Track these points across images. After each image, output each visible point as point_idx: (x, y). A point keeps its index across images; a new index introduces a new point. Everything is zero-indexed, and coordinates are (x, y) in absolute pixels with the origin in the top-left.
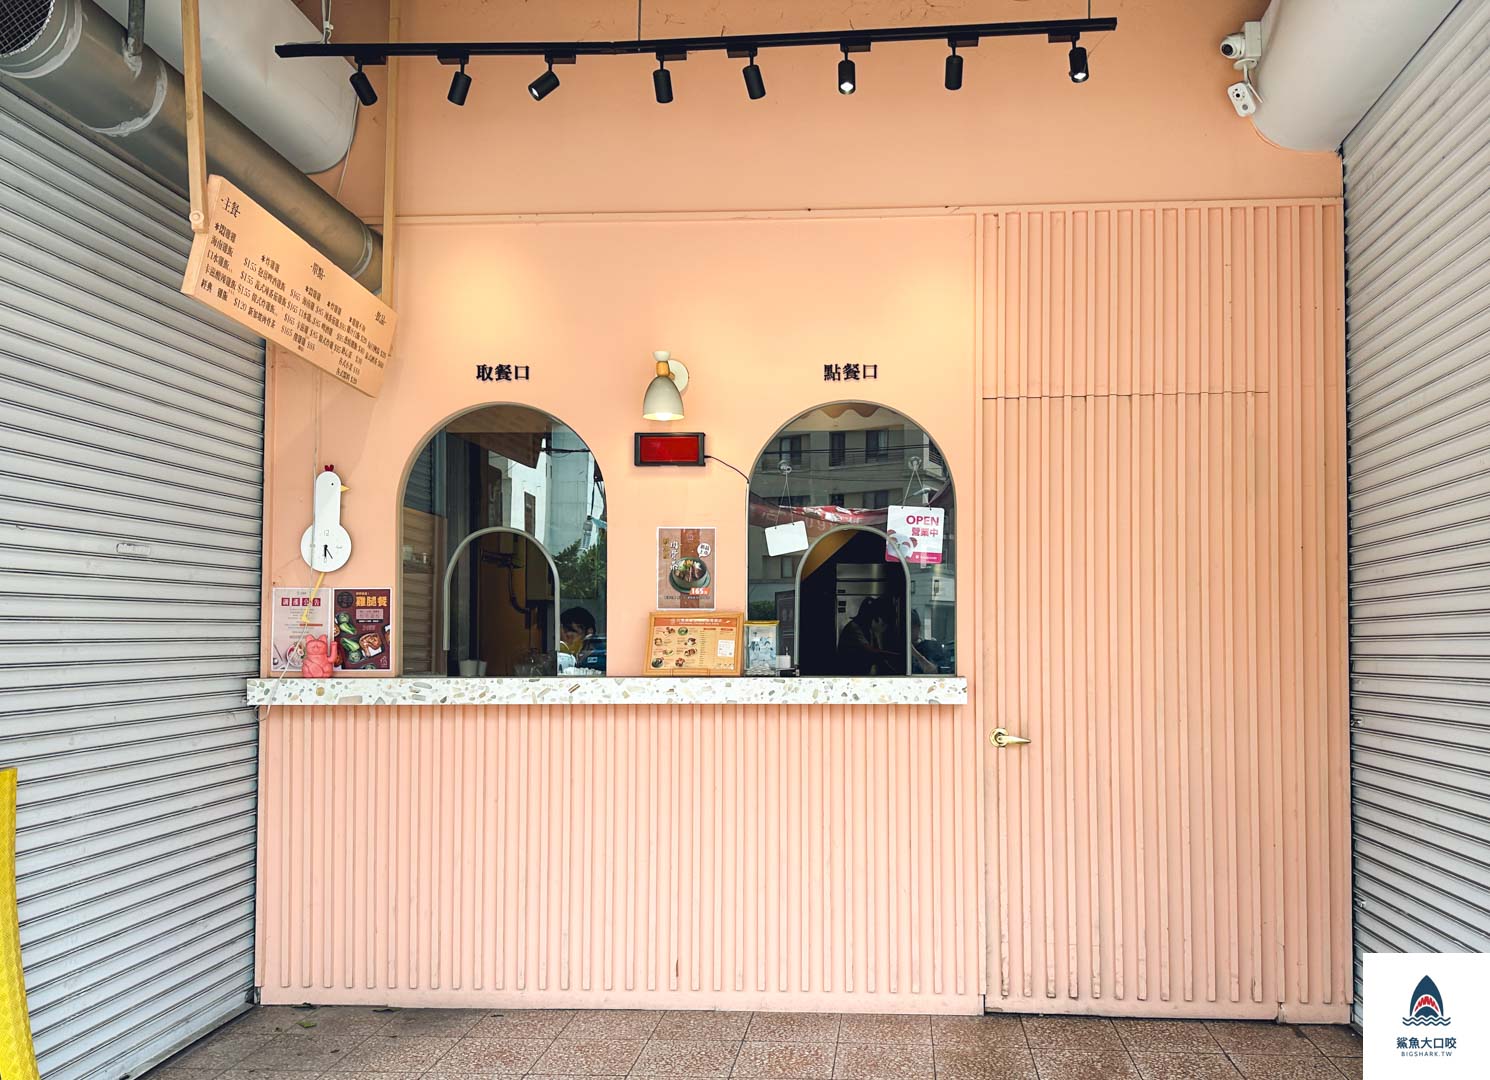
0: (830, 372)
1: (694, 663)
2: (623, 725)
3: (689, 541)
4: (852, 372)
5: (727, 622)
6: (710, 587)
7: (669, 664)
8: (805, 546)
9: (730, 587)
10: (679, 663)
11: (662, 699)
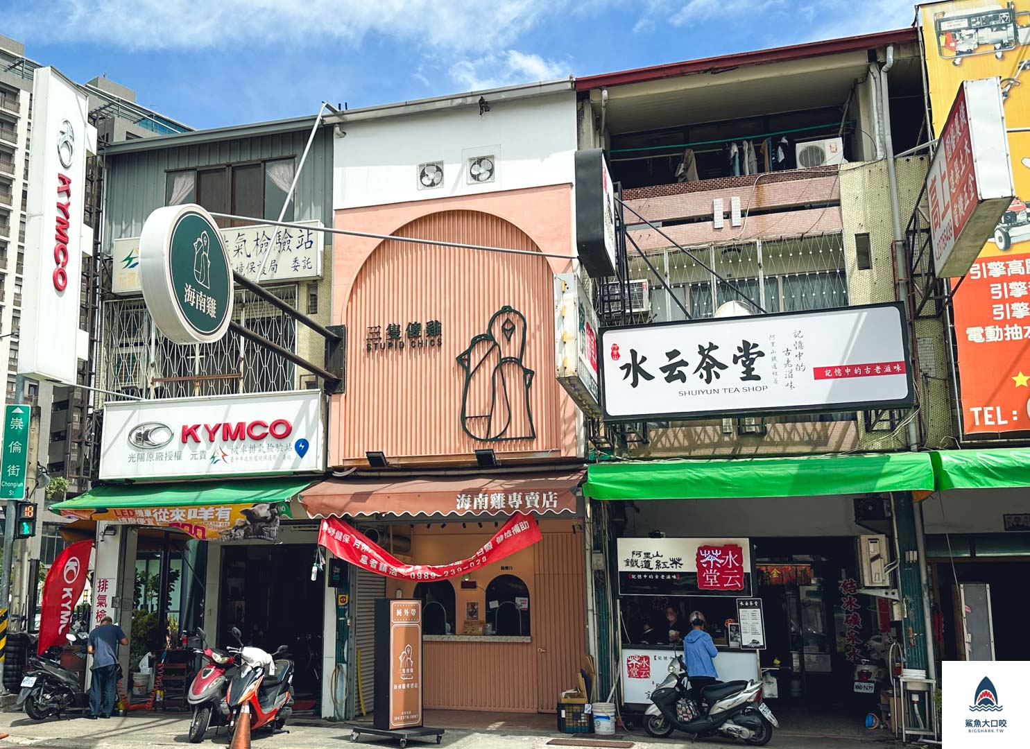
0: (502, 568)
1: (474, 632)
2: (460, 646)
3: (473, 605)
4: (507, 568)
5: (481, 623)
6: (477, 615)
7: (469, 633)
8: (498, 606)
9: (482, 616)
10: (471, 632)
11: (467, 640)
